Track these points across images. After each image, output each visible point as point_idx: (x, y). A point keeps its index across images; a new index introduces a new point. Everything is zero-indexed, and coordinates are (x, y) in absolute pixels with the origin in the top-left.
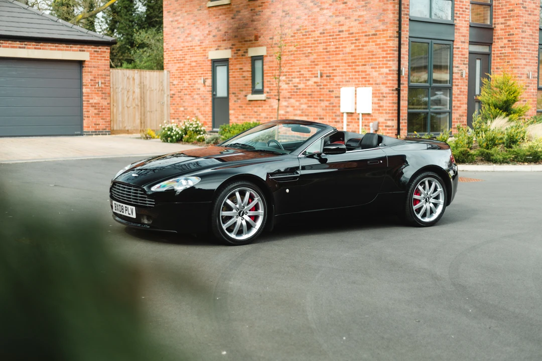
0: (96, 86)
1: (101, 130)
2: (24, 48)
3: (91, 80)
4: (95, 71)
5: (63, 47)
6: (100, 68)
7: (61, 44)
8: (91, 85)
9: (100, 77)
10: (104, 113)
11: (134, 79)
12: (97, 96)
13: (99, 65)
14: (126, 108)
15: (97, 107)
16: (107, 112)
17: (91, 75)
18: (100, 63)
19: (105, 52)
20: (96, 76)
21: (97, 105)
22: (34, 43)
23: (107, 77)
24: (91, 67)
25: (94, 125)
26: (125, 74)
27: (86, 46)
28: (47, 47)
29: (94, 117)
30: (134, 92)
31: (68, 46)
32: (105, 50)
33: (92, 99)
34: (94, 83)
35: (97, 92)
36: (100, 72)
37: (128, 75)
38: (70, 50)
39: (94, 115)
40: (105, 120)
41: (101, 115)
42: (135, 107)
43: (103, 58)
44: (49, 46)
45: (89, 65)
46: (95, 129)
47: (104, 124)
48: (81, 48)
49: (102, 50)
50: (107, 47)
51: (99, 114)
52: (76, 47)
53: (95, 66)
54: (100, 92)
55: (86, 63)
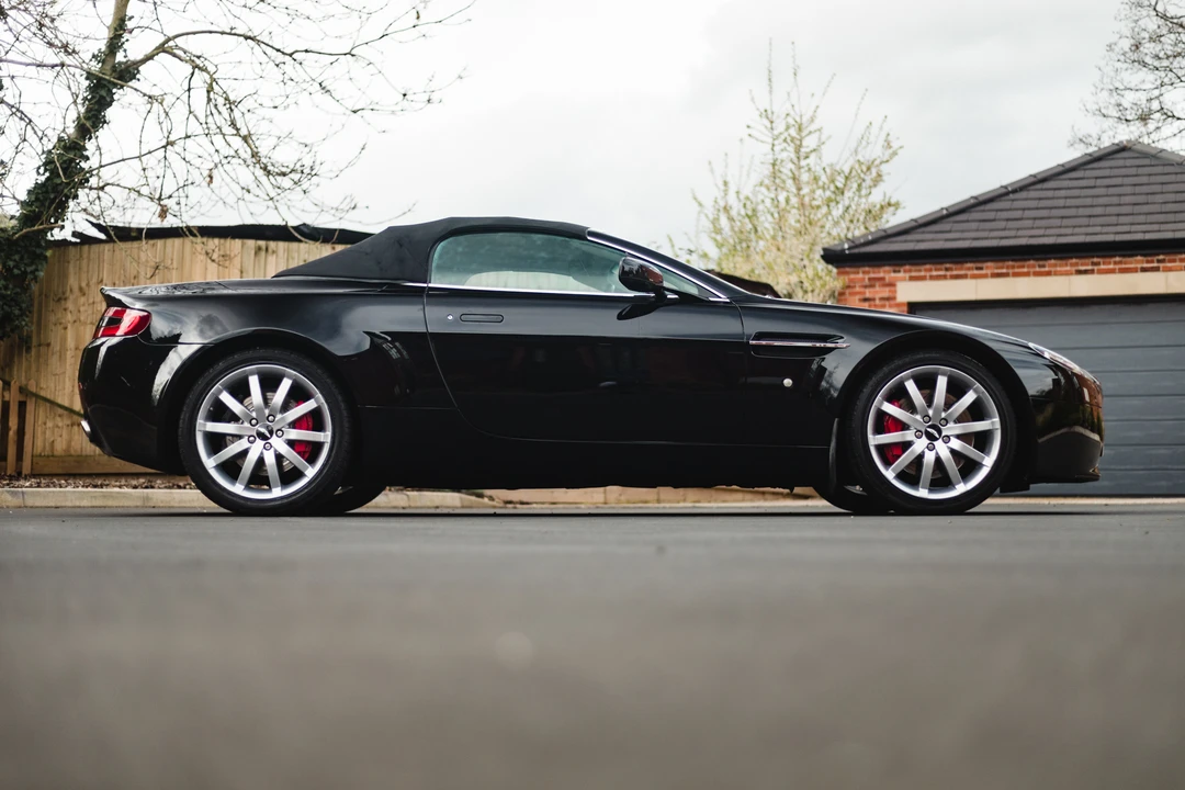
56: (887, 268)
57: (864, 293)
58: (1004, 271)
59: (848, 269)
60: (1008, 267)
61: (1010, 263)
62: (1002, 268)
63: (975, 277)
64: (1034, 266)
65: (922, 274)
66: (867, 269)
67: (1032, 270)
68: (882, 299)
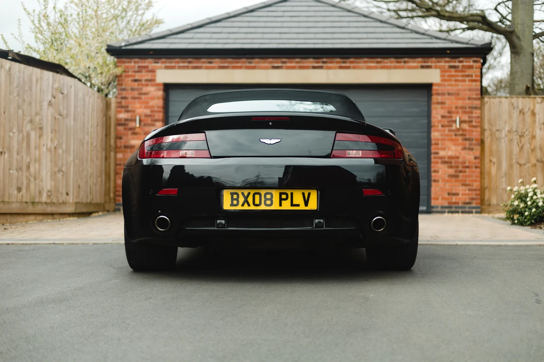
0: (452, 126)
1: (460, 205)
2: (321, 67)
3: (443, 117)
4: (450, 101)
5: (391, 62)
6: (460, 96)
7: (387, 58)
8: (442, 126)
9: (460, 111)
10: (467, 174)
11: (533, 114)
12: (455, 145)
13: (458, 90)
14: (516, 166)
15: (453, 164)
16: (474, 172)
17: (442, 108)
18: (460, 87)
19: (471, 67)
20: (454, 110)
21: (453, 161)
22: (338, 60)
23: (474, 111)
24: (443, 94)
25: (447, 196)
26: (515, 105)
27: (434, 59)
28: (361, 65)
29: (447, 181)
30: (534, 137)
31: (399, 60)
32: (471, 64)
33: (444, 149)
34: (448, 122)
35: (454, 137)
36: (460, 103)
37: (520, 107)
38: (403, 68)
39: (447, 178)
40: (470, 187)
41: (460, 178)
42: (535, 165)
43: (467, 79)
44: (365, 62)
45: (440, 92)
46: (449, 203)
47: (468, 194)
48: (425, 62)
49: (465, 64)
50: (475, 59)
51: (457, 176)
52: (414, 62)
53: (451, 92)
54: (460, 138)
55: (434, 88)
56: (150, 60)
57: (135, 76)
58: (226, 65)
59: (124, 60)
60: (229, 62)
61: (230, 60)
62: (224, 63)
63: (207, 68)
64: (245, 62)
65: (173, 65)
66: (137, 60)
67: (244, 65)
68: (146, 80)
